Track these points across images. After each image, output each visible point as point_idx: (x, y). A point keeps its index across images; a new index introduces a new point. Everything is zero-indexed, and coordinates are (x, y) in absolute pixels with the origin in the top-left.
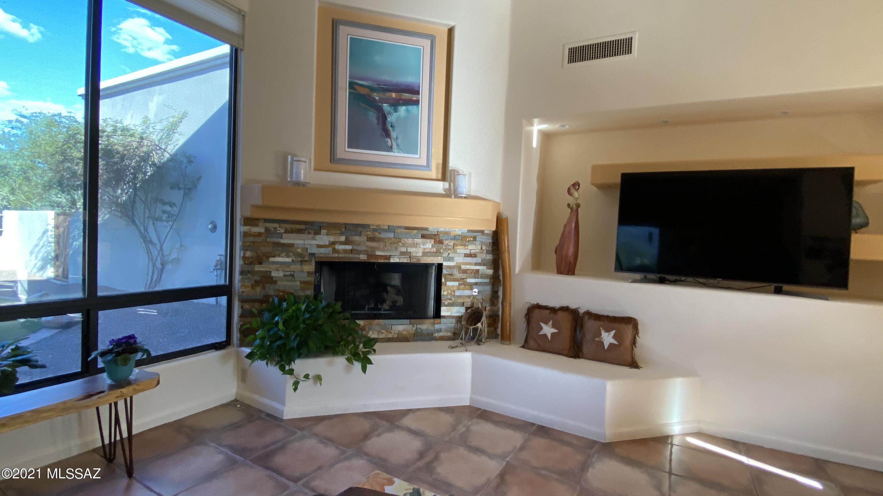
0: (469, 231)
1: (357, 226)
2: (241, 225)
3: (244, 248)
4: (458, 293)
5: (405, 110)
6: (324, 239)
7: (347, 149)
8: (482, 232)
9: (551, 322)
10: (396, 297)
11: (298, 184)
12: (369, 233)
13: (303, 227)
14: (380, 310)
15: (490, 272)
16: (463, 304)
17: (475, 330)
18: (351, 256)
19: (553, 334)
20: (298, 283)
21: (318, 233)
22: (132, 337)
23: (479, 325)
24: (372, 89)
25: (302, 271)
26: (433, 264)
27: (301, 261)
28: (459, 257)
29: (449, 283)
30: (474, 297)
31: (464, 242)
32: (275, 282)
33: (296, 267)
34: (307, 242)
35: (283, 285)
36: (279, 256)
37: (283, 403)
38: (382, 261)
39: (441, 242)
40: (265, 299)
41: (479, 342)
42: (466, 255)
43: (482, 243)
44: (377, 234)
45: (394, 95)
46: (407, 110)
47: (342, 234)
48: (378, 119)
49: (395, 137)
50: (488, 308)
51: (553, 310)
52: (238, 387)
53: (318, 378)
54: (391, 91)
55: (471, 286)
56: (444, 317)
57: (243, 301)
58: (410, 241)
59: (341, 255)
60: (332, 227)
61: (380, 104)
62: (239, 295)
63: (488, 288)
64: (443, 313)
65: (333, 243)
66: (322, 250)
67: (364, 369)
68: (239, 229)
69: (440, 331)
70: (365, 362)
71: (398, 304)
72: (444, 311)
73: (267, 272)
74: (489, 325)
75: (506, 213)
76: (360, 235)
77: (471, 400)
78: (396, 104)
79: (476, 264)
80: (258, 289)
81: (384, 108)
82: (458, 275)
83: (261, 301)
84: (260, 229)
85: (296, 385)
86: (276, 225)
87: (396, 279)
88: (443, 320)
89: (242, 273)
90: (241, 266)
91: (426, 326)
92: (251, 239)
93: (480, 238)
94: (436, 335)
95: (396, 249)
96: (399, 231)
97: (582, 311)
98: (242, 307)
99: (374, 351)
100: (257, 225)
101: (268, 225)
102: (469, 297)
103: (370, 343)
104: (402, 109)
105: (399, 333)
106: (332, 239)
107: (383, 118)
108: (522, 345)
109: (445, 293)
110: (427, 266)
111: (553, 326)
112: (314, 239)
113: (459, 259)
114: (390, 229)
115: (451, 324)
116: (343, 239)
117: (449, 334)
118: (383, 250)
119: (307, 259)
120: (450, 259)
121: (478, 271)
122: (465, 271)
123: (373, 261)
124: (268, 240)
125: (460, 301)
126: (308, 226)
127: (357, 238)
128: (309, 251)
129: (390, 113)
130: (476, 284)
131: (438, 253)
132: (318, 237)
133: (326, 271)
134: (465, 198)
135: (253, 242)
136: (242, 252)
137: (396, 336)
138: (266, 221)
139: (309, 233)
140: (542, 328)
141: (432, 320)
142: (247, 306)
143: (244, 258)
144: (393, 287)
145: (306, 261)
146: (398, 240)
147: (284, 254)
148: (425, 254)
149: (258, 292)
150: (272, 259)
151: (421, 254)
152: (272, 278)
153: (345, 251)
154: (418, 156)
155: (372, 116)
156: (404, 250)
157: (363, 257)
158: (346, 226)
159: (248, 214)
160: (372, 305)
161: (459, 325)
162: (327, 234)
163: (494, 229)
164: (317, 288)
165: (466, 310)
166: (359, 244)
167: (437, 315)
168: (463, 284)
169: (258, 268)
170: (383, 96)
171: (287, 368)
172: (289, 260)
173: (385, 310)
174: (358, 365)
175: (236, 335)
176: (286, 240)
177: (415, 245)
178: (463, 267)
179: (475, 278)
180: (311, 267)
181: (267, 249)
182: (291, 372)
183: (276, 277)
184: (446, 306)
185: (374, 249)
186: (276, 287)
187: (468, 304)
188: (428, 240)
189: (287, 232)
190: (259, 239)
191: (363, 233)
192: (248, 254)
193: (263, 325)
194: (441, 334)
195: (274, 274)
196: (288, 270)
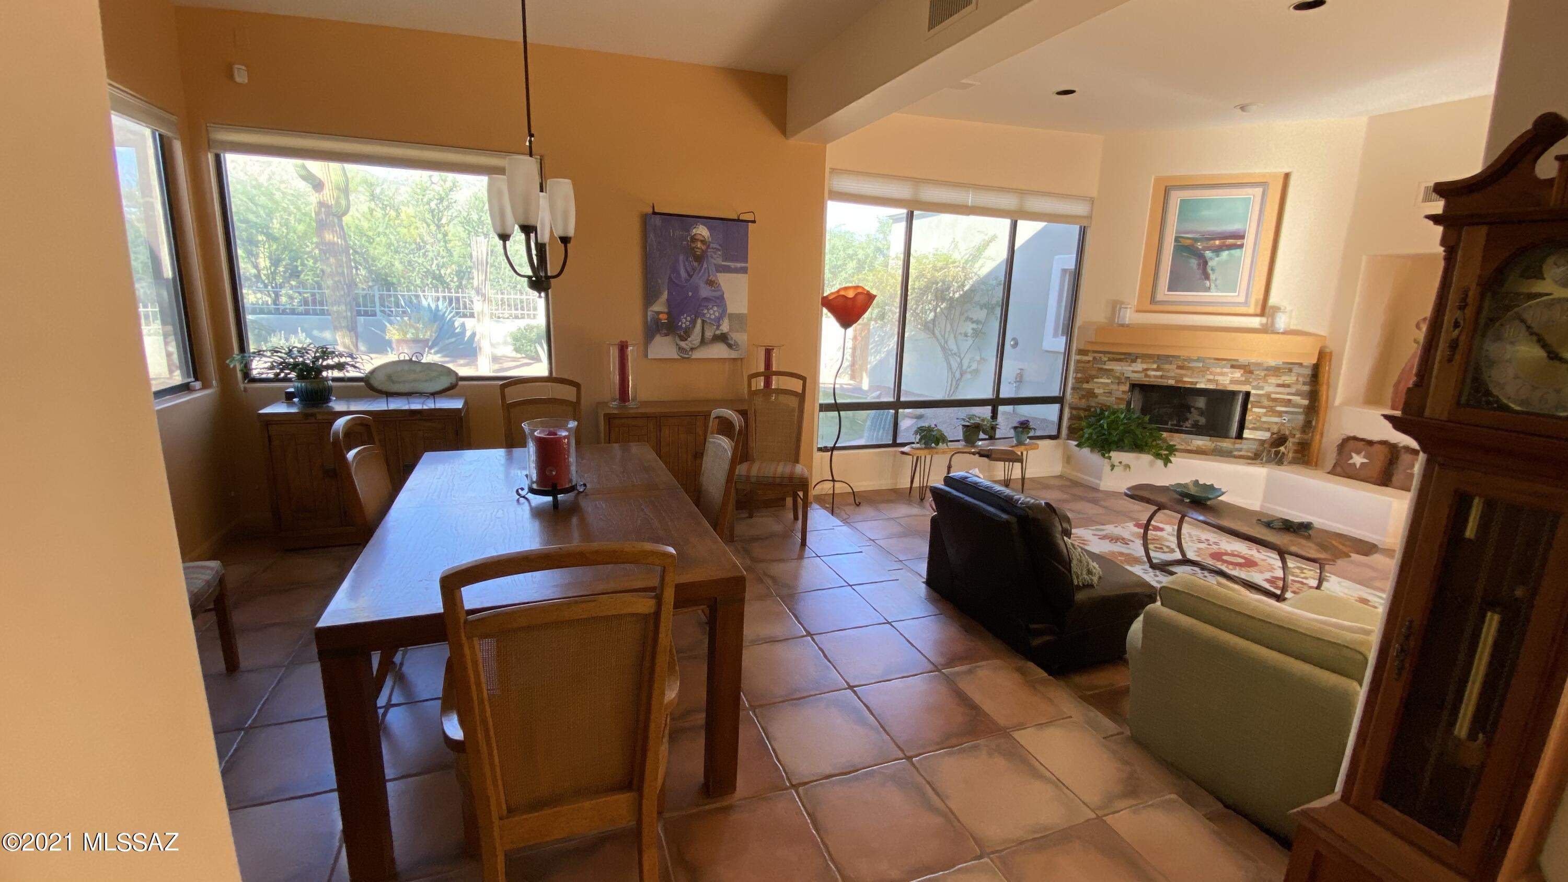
0: (1284, 363)
1: (1168, 356)
2: (1075, 354)
3: (1076, 371)
4: (1264, 419)
5: (1228, 254)
6: (1139, 366)
7: (1167, 293)
8: (1301, 365)
9: (1363, 453)
10: (1198, 418)
11: (1123, 325)
12: (1180, 362)
13: (1123, 357)
14: (1182, 426)
15: (1306, 402)
16: (1268, 430)
17: (1277, 453)
18: (1160, 380)
19: (1362, 464)
20: (1114, 399)
21: (1134, 361)
22: (1028, 421)
23: (1282, 449)
24: (1196, 240)
25: (1118, 390)
26: (1240, 391)
27: (1118, 383)
28: (1269, 386)
29: (1254, 410)
30: (1283, 424)
31: (1277, 373)
32: (1097, 397)
33: (1114, 387)
34: (1125, 368)
35: (1102, 399)
36: (1101, 378)
37: (1100, 480)
38: (1189, 386)
39: (1251, 372)
40: (1088, 409)
41: (1280, 462)
42: (1279, 385)
43: (1299, 375)
44: (1186, 363)
45: (1217, 242)
46: (1230, 255)
47: (1154, 362)
48: (1199, 265)
49: (1214, 279)
50: (1297, 436)
51: (1370, 443)
52: (1063, 467)
53: (1128, 467)
54: (1214, 239)
55: (1280, 414)
56: (1246, 439)
57: (1072, 408)
58: (1218, 370)
59: (1151, 380)
60: (1146, 357)
61: (1202, 252)
62: (1069, 404)
63: (1301, 418)
64: (1245, 436)
65: (1146, 370)
66: (1136, 375)
67: (1166, 465)
68: (1074, 357)
69: (1240, 450)
70: (1167, 461)
71: (1200, 424)
72: (1247, 434)
73: (1091, 389)
74: (1296, 452)
75: (1331, 346)
76: (1171, 364)
77: (1262, 506)
78: (1218, 250)
79: (1288, 394)
80: (1083, 401)
81: (1206, 255)
82: (1265, 402)
83: (1085, 410)
84: (1089, 358)
85: (1113, 467)
86: (1100, 355)
87: (1201, 403)
88: (1244, 441)
89: (1073, 389)
90: (1073, 384)
91: (1226, 444)
92: (1082, 365)
93: (1296, 369)
94: (1236, 453)
95: (1203, 376)
96: (1207, 361)
97: (1401, 445)
98: (1071, 413)
99: (1175, 455)
100: (1087, 355)
101: (1096, 355)
102: (1276, 423)
103: (1172, 450)
104: (1225, 254)
105: (1198, 447)
106: (1145, 366)
107: (1204, 263)
108: (1328, 471)
109: (1250, 418)
110: (1234, 394)
111: (1365, 457)
112: (1130, 366)
113: (1268, 389)
114: (1199, 360)
115: (1254, 446)
116: (1155, 366)
117: (1250, 454)
118: (1191, 377)
119: (1123, 381)
120: (1262, 388)
121: (1290, 400)
122: (1275, 400)
123: (1180, 385)
124: (1095, 366)
125: (1266, 426)
126: (1127, 356)
127: (1167, 366)
128: (1125, 375)
129: (1211, 259)
130: (1286, 412)
131: (1247, 382)
132: (1134, 364)
133: (1137, 391)
134: (1283, 333)
135: (1083, 367)
136: (1075, 374)
137: (1195, 449)
138: (1094, 352)
139: (1127, 362)
140: (1351, 458)
141: (1233, 440)
142: (1074, 412)
143: (1076, 378)
144: (1196, 408)
145: (1123, 383)
146: (1204, 370)
147: (1105, 377)
148: (1233, 382)
149: (1083, 404)
150: (1095, 380)
151: (1228, 382)
152: (1095, 393)
153: (1156, 377)
154: (1237, 294)
155: (1194, 262)
156: (1211, 377)
157: (1171, 382)
158: (1159, 356)
159: (1082, 347)
160: (1175, 422)
161: (1261, 448)
162: (1142, 363)
163: (1315, 361)
164: (1129, 404)
165: (1271, 435)
166: (1168, 371)
167: (1240, 436)
168: (1271, 411)
169: (1085, 386)
170: (1206, 245)
171: (1107, 455)
172: (1109, 381)
173: (1186, 427)
174: (1160, 463)
175: (1064, 431)
176: (1109, 366)
177: (1222, 374)
178: (1273, 396)
179: (1286, 406)
180: (1126, 388)
181: (1094, 373)
182: (1110, 458)
183: (1098, 393)
184: (1250, 429)
185: (1182, 376)
186: (1097, 400)
187: (1275, 430)
188: (1237, 370)
189: (1110, 360)
190: (1087, 365)
191: (1173, 362)
192: (1079, 375)
193: (1090, 426)
194: (1241, 453)
195: (1096, 391)
196: (1107, 388)
